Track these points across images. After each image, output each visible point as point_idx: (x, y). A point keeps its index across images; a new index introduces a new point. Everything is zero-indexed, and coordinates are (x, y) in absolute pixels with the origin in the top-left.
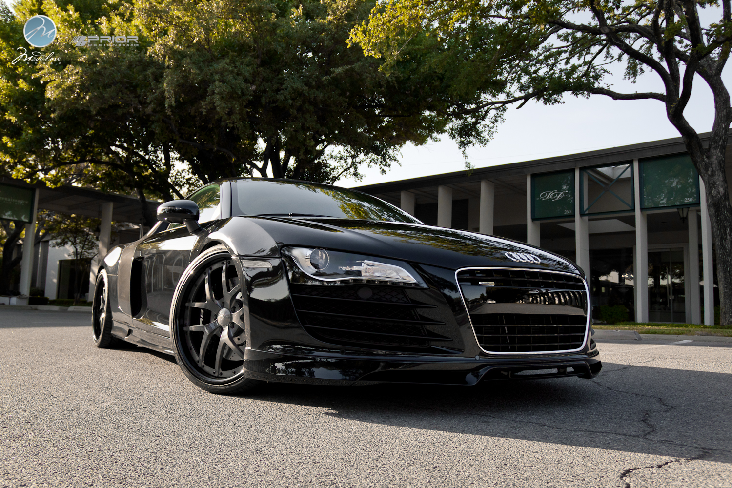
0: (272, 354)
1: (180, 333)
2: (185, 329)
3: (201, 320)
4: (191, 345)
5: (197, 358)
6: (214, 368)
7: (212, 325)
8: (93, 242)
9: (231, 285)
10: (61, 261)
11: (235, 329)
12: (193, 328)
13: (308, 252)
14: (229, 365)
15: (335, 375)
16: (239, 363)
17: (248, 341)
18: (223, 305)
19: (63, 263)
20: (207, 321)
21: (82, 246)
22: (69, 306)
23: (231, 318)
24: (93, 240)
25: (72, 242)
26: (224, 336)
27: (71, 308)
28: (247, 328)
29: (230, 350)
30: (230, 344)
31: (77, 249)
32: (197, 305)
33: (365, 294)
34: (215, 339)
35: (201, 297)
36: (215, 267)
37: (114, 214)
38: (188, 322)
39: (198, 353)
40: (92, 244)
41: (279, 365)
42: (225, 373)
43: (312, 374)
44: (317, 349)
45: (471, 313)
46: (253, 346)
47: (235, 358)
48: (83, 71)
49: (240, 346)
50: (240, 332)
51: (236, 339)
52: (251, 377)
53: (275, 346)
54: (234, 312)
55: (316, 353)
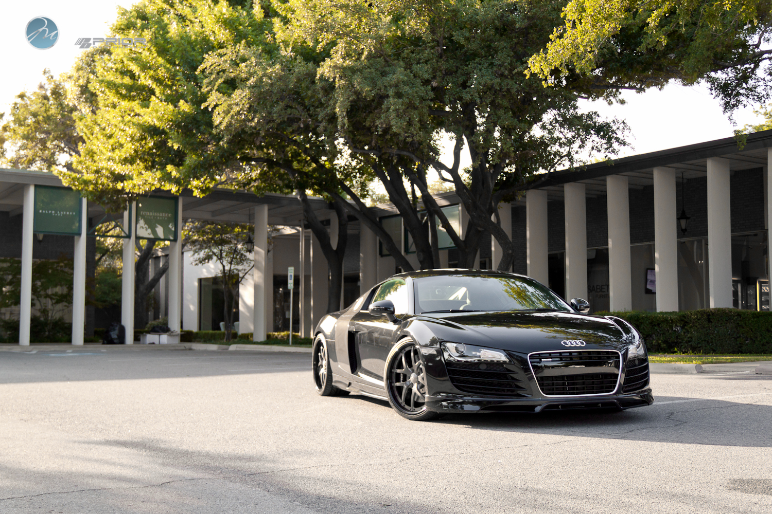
0: (440, 398)
1: (391, 388)
2: (393, 385)
3: (402, 379)
4: (397, 394)
5: (400, 401)
6: (410, 406)
7: (407, 382)
8: (242, 254)
9: (417, 359)
10: (200, 280)
11: (420, 385)
12: (398, 384)
13: (455, 345)
14: (418, 405)
15: (476, 408)
16: (423, 404)
17: (427, 392)
18: (413, 371)
19: (203, 283)
20: (405, 380)
21: (229, 259)
22: (230, 345)
23: (418, 378)
24: (242, 252)
25: (217, 256)
26: (415, 389)
27: (233, 347)
28: (425, 383)
29: (418, 397)
30: (418, 393)
31: (224, 267)
32: (399, 371)
33: (483, 367)
34: (410, 390)
35: (400, 366)
36: (407, 349)
37: (269, 216)
38: (394, 380)
39: (401, 398)
40: (241, 257)
41: (444, 403)
42: (416, 409)
43: (462, 408)
44: (465, 396)
45: (538, 375)
46: (429, 394)
47: (421, 401)
48: (251, 92)
49: (423, 394)
50: (423, 386)
51: (421, 390)
52: (430, 410)
53: (442, 394)
54: (419, 375)
55: (465, 398)
